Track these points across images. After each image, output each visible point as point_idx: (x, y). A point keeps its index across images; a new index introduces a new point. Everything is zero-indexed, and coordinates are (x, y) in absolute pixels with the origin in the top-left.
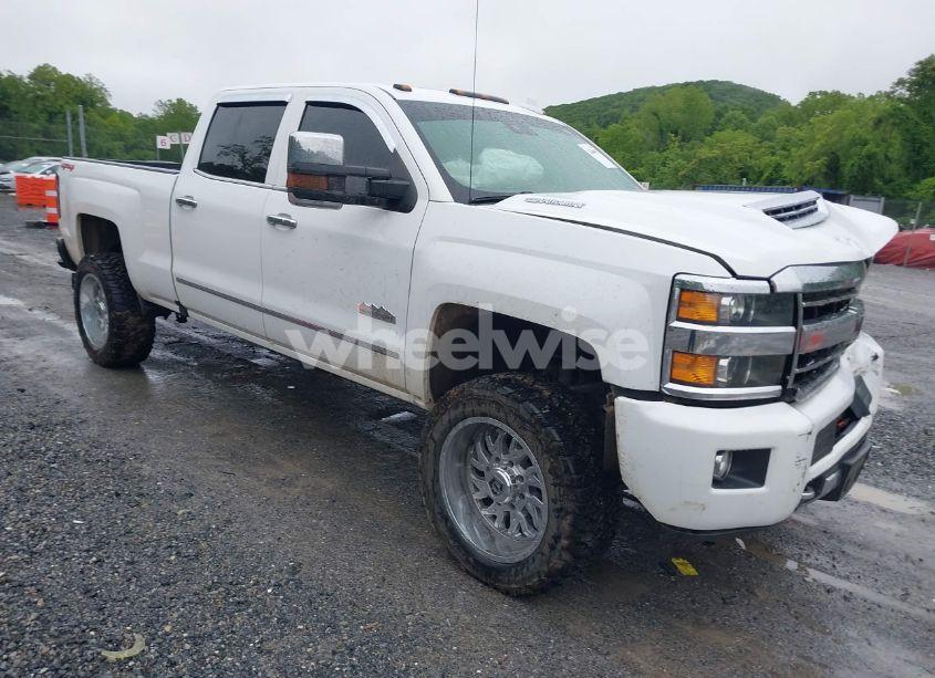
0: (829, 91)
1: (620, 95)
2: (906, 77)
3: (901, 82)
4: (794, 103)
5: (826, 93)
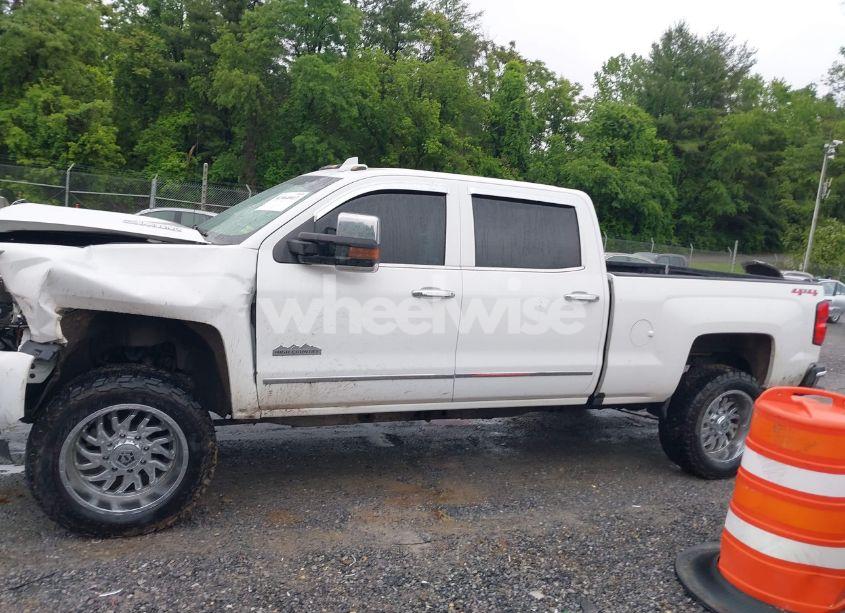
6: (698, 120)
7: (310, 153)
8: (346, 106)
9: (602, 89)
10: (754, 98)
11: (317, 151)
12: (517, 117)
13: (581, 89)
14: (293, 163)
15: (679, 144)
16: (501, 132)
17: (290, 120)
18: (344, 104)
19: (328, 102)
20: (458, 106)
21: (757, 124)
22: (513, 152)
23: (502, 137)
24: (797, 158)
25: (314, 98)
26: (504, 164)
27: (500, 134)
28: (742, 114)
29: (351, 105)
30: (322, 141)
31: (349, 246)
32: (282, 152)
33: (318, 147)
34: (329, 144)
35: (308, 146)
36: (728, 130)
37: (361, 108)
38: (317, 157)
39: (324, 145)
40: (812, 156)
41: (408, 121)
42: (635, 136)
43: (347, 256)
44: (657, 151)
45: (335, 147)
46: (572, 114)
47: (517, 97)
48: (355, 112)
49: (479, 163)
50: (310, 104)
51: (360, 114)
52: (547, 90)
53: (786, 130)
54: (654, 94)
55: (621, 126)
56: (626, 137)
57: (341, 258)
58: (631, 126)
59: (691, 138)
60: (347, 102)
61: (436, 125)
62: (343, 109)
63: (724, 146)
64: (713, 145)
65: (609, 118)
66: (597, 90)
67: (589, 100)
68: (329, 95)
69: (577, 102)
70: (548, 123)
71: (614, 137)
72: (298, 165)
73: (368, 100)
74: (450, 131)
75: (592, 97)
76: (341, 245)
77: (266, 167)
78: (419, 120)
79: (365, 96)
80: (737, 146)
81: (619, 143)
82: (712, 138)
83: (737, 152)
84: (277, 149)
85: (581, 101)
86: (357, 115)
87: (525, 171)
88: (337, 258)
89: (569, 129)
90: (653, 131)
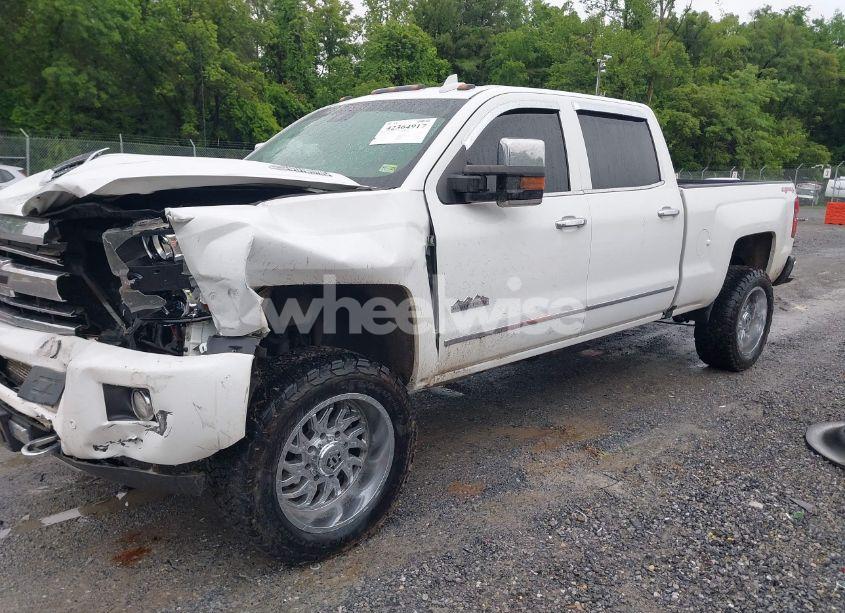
6: (472, 39)
7: (67, 87)
8: (105, 30)
9: (372, 8)
10: (518, 16)
11: (76, 84)
12: (298, 39)
13: (351, 8)
14: (45, 102)
15: (458, 63)
16: (281, 56)
17: (34, 49)
18: (102, 27)
19: (82, 25)
20: (235, 28)
21: (526, 42)
22: (298, 76)
23: (284, 61)
24: (563, 73)
25: (62, 21)
26: (291, 90)
27: (280, 59)
28: (512, 32)
29: (109, 28)
30: (78, 72)
31: (522, 176)
32: (27, 87)
33: (76, 80)
34: (89, 74)
35: (64, 79)
36: (501, 48)
37: (124, 32)
38: (77, 93)
39: (83, 77)
40: (576, 71)
41: (181, 46)
42: (418, 55)
43: (519, 188)
44: (438, 71)
45: (97, 79)
46: (346, 34)
47: (295, 17)
48: (117, 36)
49: (264, 90)
50: (57, 29)
51: (124, 39)
52: (316, 10)
53: (549, 46)
54: (429, 12)
55: (404, 46)
56: (410, 58)
57: (513, 191)
58: (414, 46)
59: (468, 57)
60: (105, 25)
61: (214, 49)
62: (101, 33)
63: (500, 64)
64: (489, 63)
65: (391, 38)
66: (367, 8)
67: (360, 20)
68: (82, 17)
69: (349, 22)
70: (322, 45)
71: (398, 57)
72: (52, 102)
73: (129, 22)
74: (231, 55)
75: (363, 17)
76: (514, 176)
77: (11, 107)
78: (193, 43)
79: (126, 18)
80: (512, 63)
81: (404, 64)
82: (487, 57)
83: (511, 70)
84: (23, 84)
85: (352, 21)
86: (120, 40)
87: (312, 97)
88: (508, 191)
89: (344, 52)
90: (433, 51)
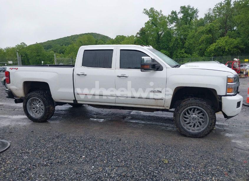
0: (121, 35)
1: (68, 37)
2: (139, 32)
3: (138, 33)
4: (114, 39)
5: (120, 36)
